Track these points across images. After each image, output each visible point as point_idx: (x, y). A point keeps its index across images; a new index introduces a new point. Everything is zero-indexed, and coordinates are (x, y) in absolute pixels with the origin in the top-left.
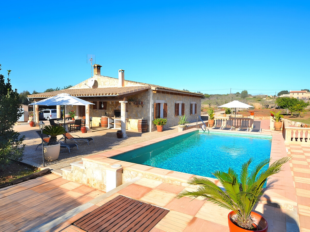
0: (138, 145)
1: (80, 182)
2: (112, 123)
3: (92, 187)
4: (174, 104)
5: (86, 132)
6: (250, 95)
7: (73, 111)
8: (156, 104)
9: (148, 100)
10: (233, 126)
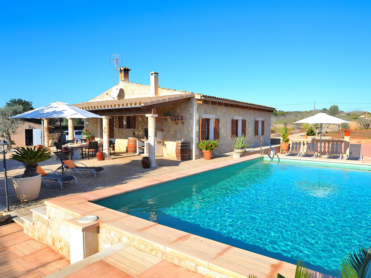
0: (155, 180)
1: (45, 242)
2: (142, 146)
3: (59, 253)
4: (231, 121)
5: (104, 160)
6: (342, 112)
7: (89, 131)
8: (202, 119)
9: (190, 114)
10: (318, 152)
